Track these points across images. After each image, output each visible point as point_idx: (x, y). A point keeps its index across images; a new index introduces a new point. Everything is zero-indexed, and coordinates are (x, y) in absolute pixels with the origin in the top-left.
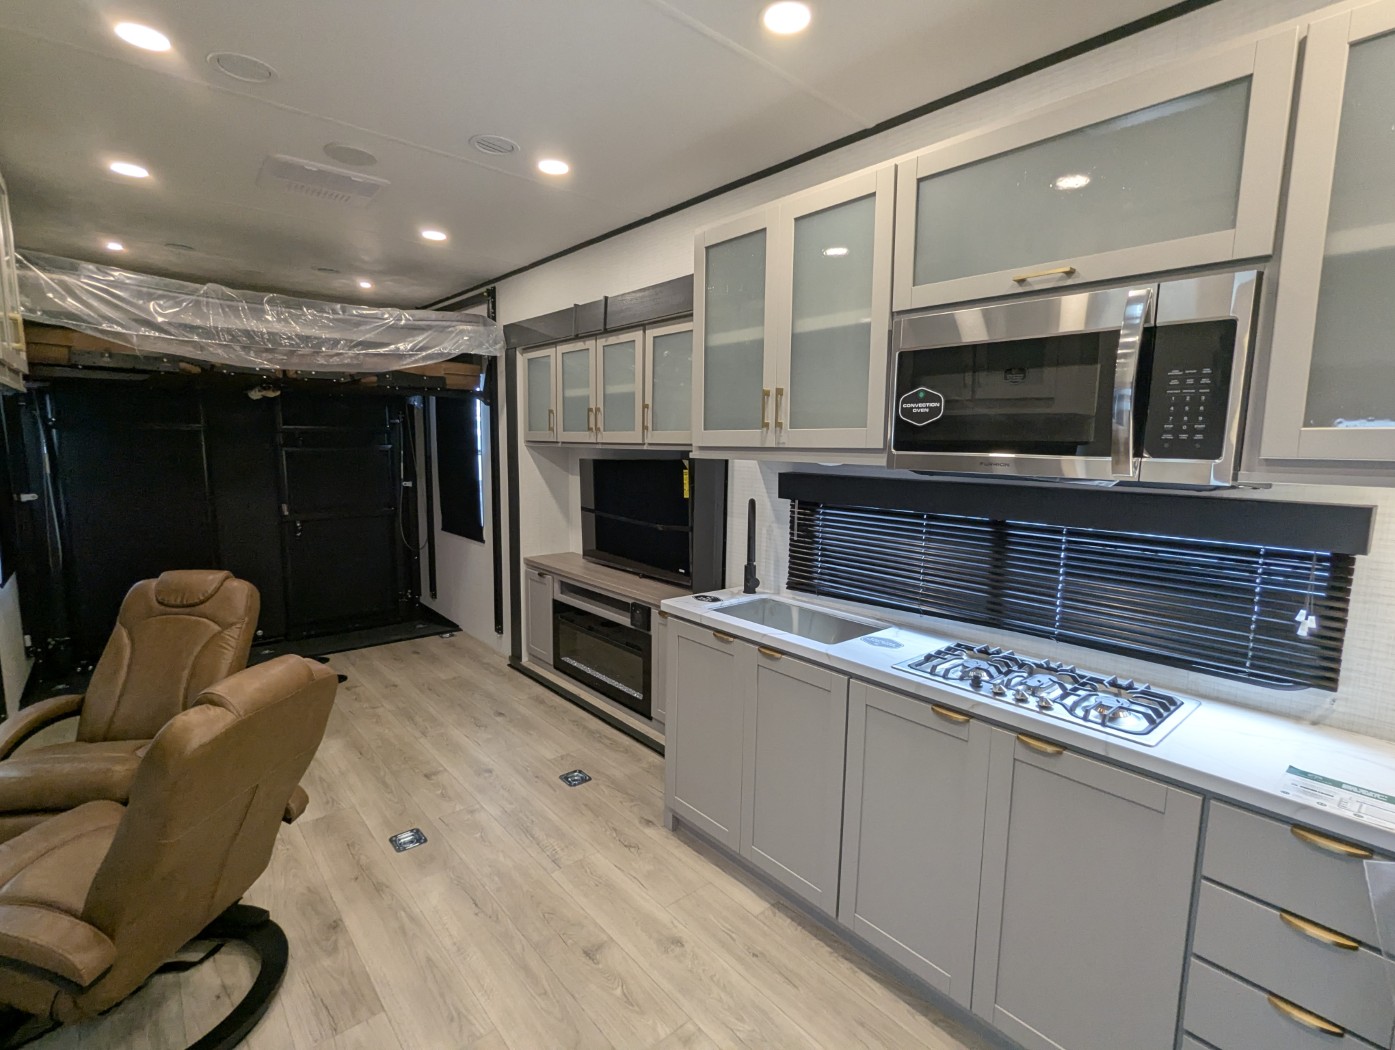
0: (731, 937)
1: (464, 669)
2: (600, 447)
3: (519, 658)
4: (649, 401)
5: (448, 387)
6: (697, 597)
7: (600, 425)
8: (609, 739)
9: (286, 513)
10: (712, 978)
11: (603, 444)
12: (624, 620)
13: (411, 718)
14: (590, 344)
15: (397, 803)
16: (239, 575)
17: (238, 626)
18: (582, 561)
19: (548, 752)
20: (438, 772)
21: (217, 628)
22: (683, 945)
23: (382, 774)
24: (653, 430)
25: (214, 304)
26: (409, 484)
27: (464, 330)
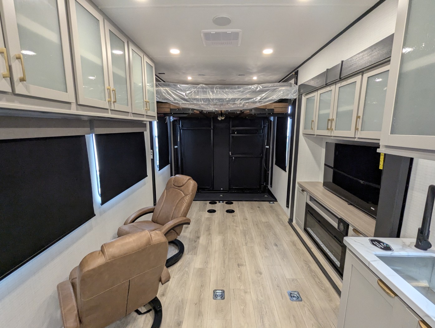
1: (272, 219)
2: (332, 138)
3: (292, 221)
4: (360, 114)
7: (333, 127)
9: (231, 155)
11: (334, 136)
12: (335, 225)
13: (245, 236)
14: (333, 87)
15: (224, 274)
17: (189, 196)
19: (288, 274)
20: (243, 265)
21: (184, 195)
23: (226, 257)
24: (361, 131)
25: (201, 91)
26: (268, 147)
27: (282, 89)
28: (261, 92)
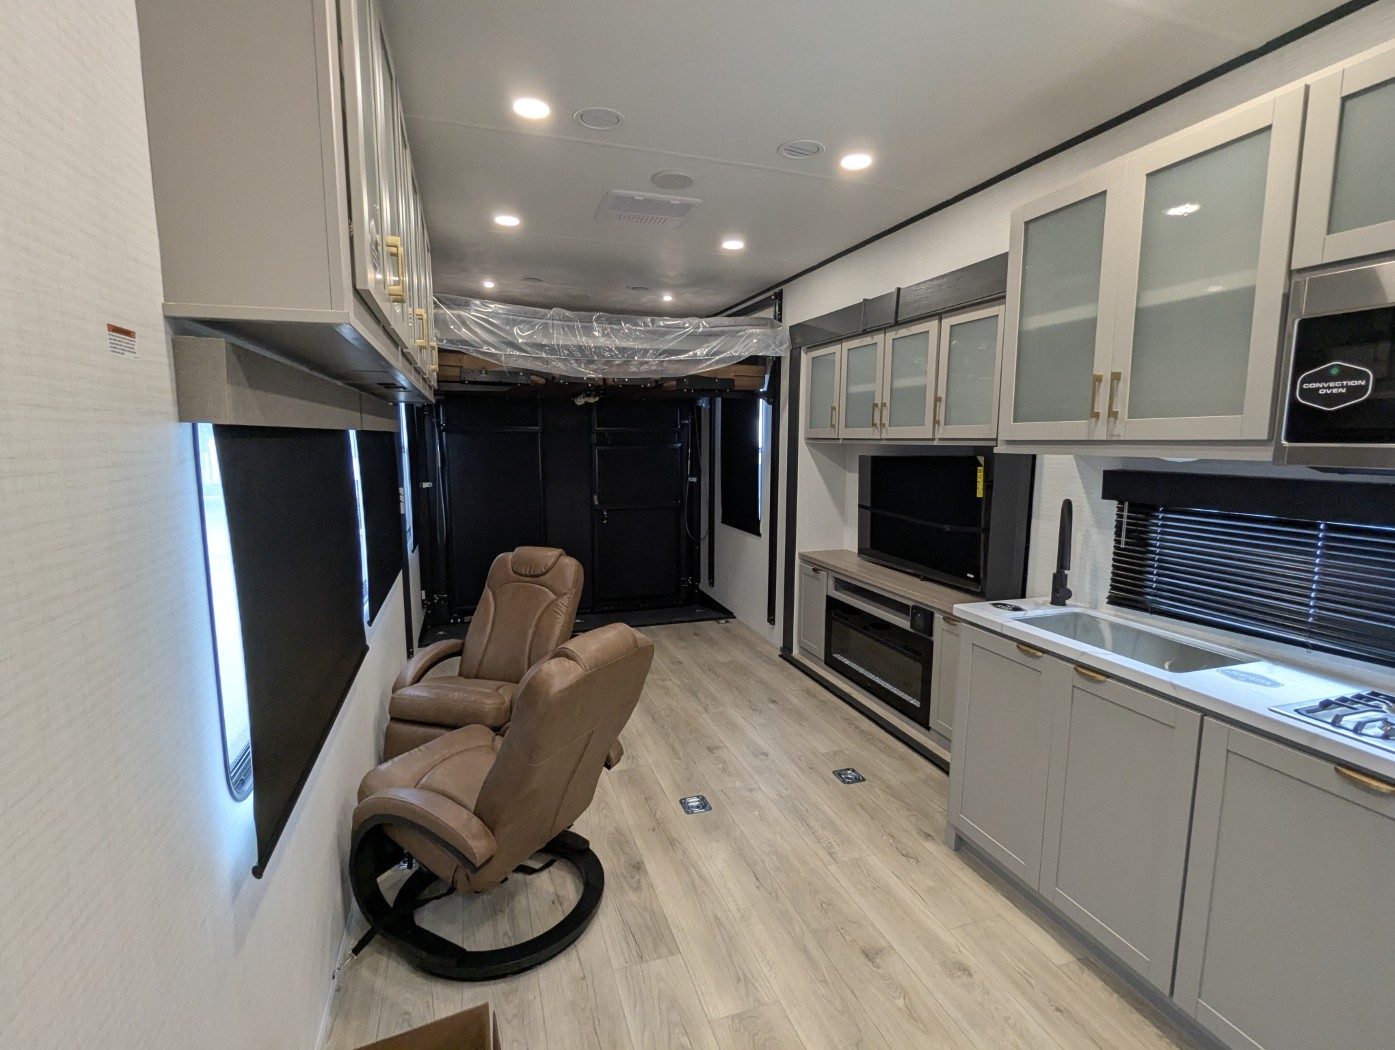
0: (1028, 982)
2: (884, 442)
3: (791, 650)
4: (942, 393)
5: (736, 389)
6: (994, 605)
7: (886, 421)
9: (596, 503)
10: (1006, 1019)
11: (887, 439)
12: (903, 622)
13: (694, 694)
14: (878, 338)
15: (685, 769)
16: (569, 554)
17: (568, 596)
18: (856, 559)
19: (822, 746)
20: (719, 747)
21: (552, 596)
22: (970, 975)
24: (945, 425)
25: (558, 324)
26: (694, 480)
27: (753, 334)
28: (709, 336)
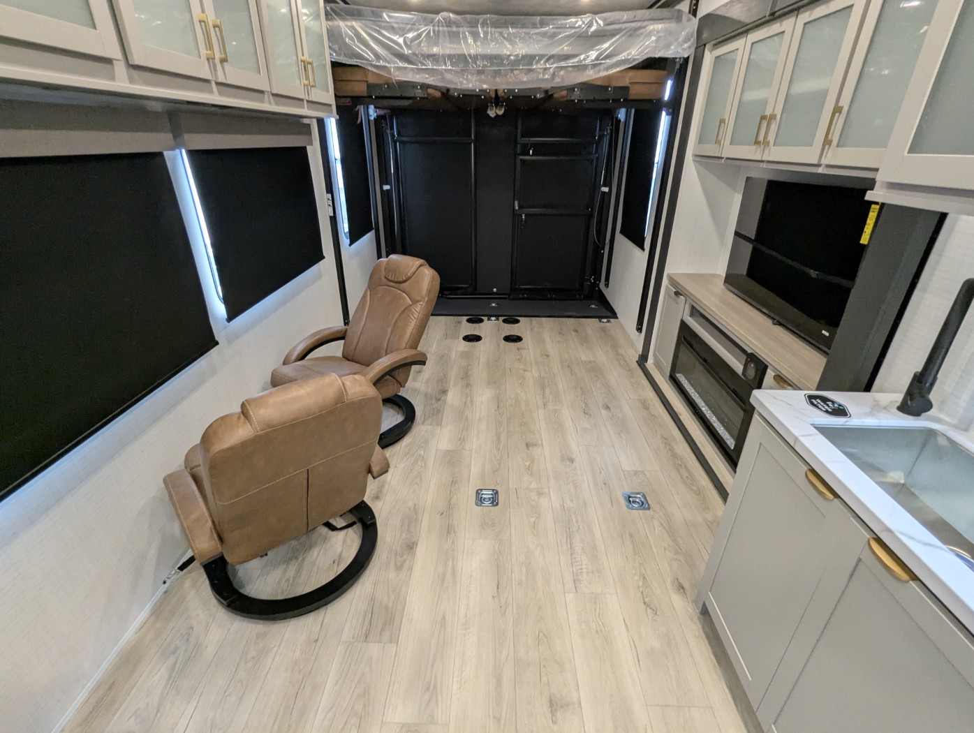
1: (601, 355)
2: (764, 165)
3: (646, 359)
4: (845, 102)
5: (631, 97)
7: (771, 138)
8: (688, 471)
9: (517, 208)
11: (768, 162)
12: (738, 366)
13: (543, 388)
14: (787, 24)
15: (497, 460)
16: (431, 266)
17: (421, 303)
18: (720, 286)
19: (627, 461)
20: (536, 445)
21: (410, 302)
23: (502, 430)
24: (838, 146)
25: (444, 32)
27: (654, 30)
28: (601, 36)
